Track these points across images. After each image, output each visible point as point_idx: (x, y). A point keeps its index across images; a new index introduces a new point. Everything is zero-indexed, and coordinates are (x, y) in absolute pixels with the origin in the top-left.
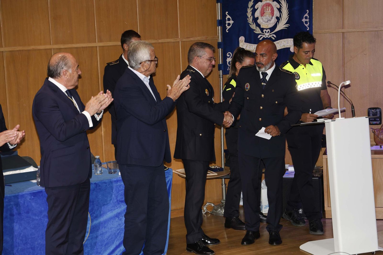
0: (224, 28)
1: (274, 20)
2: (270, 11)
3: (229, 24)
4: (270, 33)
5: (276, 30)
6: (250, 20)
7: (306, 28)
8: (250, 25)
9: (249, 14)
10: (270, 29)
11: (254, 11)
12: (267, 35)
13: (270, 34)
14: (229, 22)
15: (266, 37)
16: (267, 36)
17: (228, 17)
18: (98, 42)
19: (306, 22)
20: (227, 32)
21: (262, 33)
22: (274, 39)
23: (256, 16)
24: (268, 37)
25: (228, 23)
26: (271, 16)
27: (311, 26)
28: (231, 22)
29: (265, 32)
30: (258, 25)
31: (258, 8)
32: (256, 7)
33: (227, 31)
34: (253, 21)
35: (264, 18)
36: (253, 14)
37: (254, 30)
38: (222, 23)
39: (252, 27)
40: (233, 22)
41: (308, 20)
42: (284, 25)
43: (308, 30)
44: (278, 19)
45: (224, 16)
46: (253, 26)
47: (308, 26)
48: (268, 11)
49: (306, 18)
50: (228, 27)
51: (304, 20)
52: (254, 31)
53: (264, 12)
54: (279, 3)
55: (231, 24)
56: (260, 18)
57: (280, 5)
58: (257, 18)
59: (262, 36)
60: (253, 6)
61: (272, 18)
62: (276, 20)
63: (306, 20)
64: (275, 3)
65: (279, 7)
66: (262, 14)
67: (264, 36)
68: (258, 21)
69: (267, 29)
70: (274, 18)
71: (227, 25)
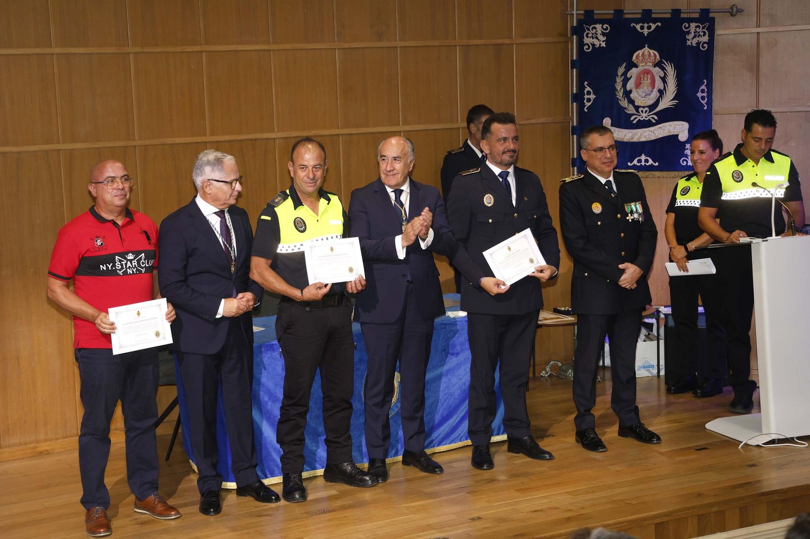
0: (581, 106)
1: (655, 95)
2: (649, 81)
3: (589, 100)
4: (649, 112)
5: (658, 109)
6: (620, 94)
7: (703, 106)
8: (619, 101)
9: (619, 86)
10: (648, 107)
11: (626, 80)
12: (644, 116)
13: (650, 114)
14: (589, 97)
15: (642, 119)
16: (644, 118)
17: (588, 89)
18: (403, 125)
19: (703, 98)
20: (586, 111)
21: (637, 114)
22: (654, 121)
23: (628, 90)
24: (646, 119)
25: (587, 98)
26: (650, 88)
27: (710, 103)
28: (592, 97)
29: (640, 112)
30: (631, 102)
31: (631, 76)
32: (628, 76)
33: (586, 109)
34: (624, 96)
35: (640, 91)
36: (624, 85)
37: (625, 108)
38: (579, 98)
39: (622, 105)
40: (595, 96)
41: (705, 95)
42: (671, 100)
43: (705, 108)
44: (661, 93)
45: (581, 88)
46: (624, 103)
47: (705, 103)
48: (647, 82)
49: (703, 91)
50: (588, 104)
51: (699, 95)
52: (626, 111)
53: (641, 83)
54: (663, 69)
55: (592, 100)
56: (634, 90)
57: (665, 73)
58: (631, 91)
59: (637, 118)
60: (625, 74)
61: (652, 91)
62: (659, 95)
63: (703, 94)
64: (657, 69)
65: (662, 75)
66: (638, 85)
67: (639, 118)
68: (632, 96)
69: (644, 107)
70: (655, 91)
71: (585, 101)
